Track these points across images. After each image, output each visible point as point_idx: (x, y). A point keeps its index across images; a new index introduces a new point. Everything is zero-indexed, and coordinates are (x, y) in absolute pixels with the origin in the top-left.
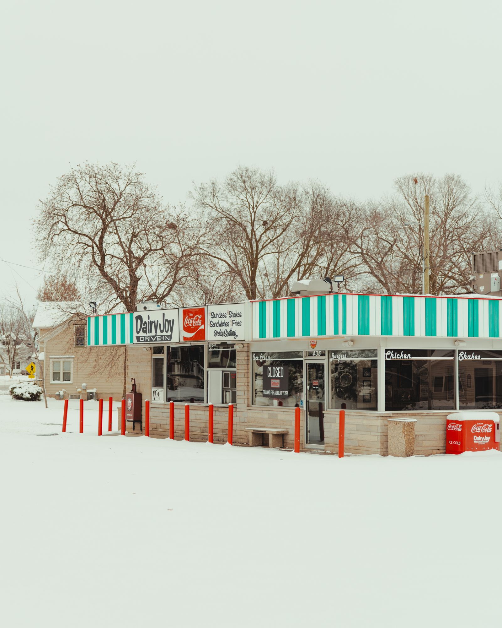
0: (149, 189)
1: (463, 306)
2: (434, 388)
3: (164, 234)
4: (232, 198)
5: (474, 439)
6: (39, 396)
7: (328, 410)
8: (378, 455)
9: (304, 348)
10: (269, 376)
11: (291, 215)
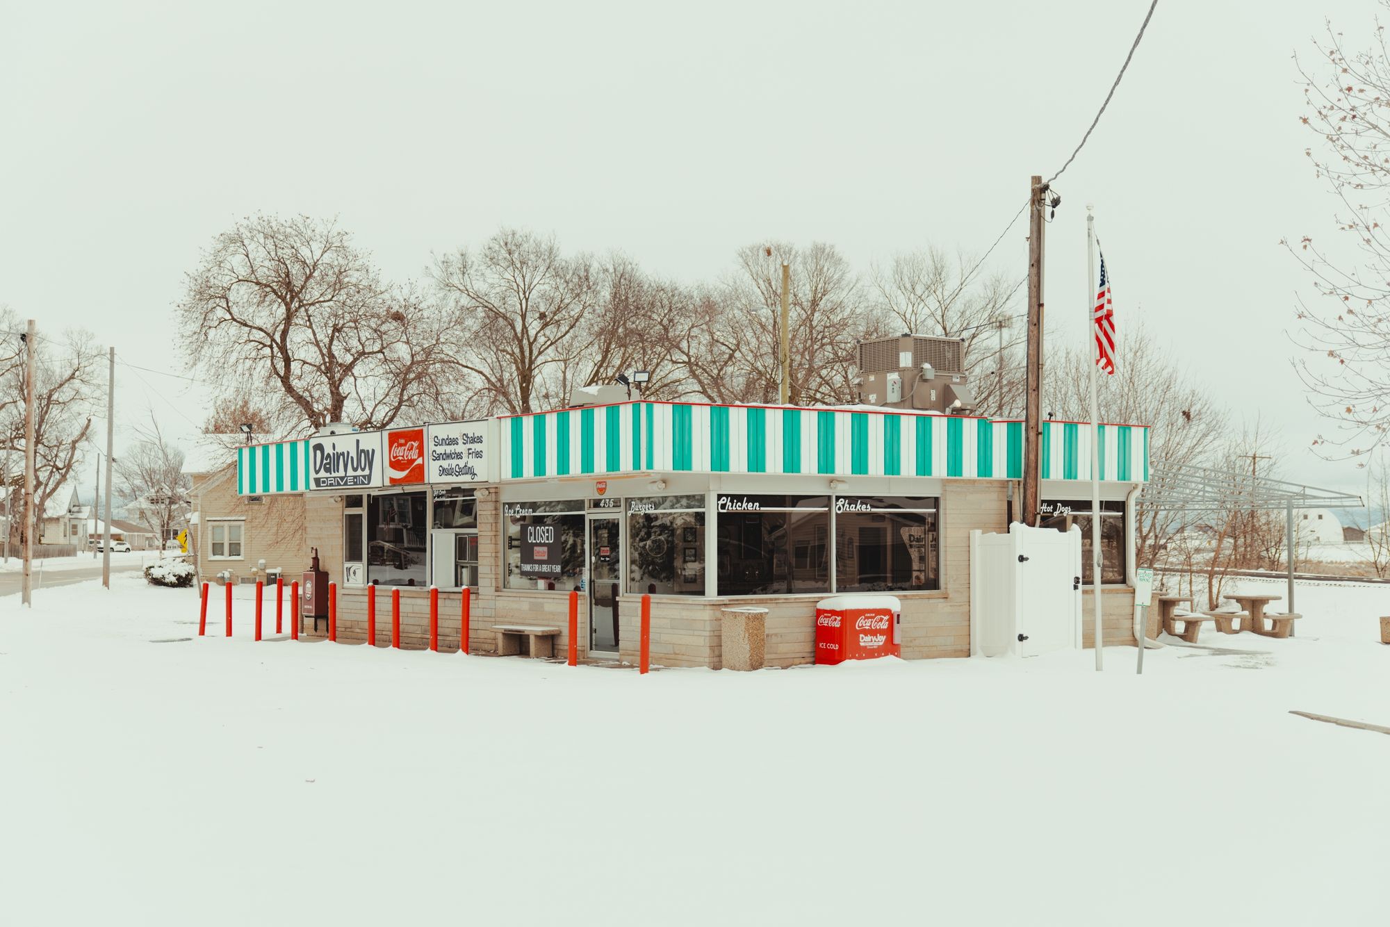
0: (360, 256)
1: (843, 424)
2: (794, 559)
3: (384, 328)
4: (492, 277)
5: (861, 640)
6: (190, 580)
7: (625, 594)
8: (705, 668)
9: (587, 493)
10: (530, 542)
11: (582, 303)
